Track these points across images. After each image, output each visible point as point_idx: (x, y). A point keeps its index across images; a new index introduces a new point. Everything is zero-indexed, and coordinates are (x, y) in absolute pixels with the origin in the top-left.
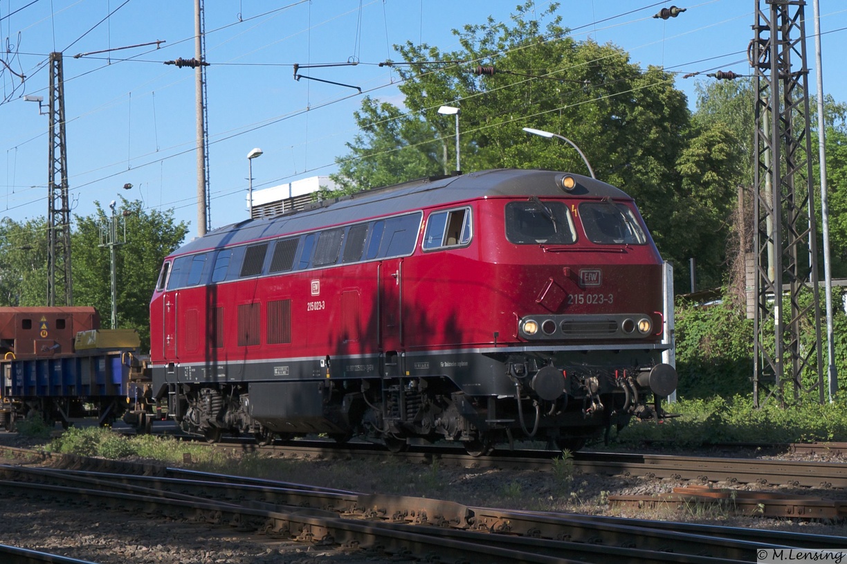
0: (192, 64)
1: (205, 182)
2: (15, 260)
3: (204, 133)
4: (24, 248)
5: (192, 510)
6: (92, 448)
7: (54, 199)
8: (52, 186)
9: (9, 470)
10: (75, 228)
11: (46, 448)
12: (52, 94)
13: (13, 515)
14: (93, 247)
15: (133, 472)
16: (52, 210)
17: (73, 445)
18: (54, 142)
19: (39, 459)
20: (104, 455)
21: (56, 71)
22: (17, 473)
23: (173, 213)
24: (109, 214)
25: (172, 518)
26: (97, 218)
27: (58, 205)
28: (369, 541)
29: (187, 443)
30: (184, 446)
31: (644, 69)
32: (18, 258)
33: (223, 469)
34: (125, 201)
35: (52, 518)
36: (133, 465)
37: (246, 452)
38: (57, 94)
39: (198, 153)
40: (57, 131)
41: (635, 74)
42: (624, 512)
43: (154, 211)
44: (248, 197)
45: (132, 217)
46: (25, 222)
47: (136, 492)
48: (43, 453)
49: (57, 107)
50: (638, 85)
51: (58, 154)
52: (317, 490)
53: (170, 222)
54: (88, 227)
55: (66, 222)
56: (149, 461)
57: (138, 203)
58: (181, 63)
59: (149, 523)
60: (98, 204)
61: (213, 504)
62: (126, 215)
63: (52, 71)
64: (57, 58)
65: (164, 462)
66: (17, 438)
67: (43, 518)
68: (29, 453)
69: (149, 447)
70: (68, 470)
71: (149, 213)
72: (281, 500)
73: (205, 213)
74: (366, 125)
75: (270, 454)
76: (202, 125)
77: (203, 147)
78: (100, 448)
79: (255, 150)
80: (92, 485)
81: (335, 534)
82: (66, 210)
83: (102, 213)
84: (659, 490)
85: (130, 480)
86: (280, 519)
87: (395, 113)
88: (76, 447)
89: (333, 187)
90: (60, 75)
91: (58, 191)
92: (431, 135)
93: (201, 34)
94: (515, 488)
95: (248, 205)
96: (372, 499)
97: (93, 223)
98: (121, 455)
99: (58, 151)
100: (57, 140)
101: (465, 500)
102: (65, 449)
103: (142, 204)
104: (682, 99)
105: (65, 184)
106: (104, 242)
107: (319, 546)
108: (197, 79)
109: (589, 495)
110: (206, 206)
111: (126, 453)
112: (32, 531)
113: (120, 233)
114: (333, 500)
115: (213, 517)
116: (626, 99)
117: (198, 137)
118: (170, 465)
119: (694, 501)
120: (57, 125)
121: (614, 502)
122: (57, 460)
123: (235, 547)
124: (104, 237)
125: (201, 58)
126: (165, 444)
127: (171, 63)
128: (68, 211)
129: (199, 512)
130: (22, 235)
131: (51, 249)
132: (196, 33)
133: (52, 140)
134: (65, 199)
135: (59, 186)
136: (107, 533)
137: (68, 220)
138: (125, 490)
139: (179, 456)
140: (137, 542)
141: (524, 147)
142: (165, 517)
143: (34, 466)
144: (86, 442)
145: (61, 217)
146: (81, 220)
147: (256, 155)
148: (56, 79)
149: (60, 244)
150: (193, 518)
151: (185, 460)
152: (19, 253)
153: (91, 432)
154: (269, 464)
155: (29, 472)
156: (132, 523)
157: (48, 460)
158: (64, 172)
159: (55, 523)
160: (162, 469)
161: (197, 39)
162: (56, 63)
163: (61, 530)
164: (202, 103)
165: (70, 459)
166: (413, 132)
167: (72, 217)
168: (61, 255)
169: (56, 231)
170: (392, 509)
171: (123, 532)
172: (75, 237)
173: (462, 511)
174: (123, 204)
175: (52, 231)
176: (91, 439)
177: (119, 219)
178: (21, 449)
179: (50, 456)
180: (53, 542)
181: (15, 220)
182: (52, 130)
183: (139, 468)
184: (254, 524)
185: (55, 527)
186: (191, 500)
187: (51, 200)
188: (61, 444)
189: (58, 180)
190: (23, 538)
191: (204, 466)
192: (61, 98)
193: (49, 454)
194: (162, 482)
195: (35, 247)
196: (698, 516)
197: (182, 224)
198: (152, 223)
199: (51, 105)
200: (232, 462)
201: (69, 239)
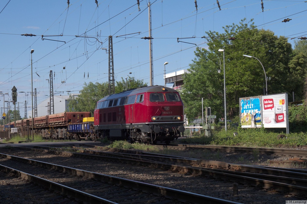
0: (149, 38)
1: (152, 71)
2: (99, 94)
3: (152, 58)
4: (102, 91)
5: (150, 164)
6: (121, 146)
7: (110, 77)
8: (110, 73)
9: (99, 152)
10: (116, 85)
11: (109, 146)
12: (109, 47)
13: (100, 165)
14: (121, 90)
15: (133, 153)
16: (110, 80)
17: (116, 146)
18: (110, 61)
19: (107, 149)
20: (125, 148)
21: (111, 41)
22: (101, 153)
23: (143, 81)
24: (125, 81)
25: (144, 166)
26: (122, 82)
27: (111, 79)
28: (201, 173)
29: (148, 145)
30: (147, 146)
31: (279, 37)
32: (100, 93)
33: (158, 152)
34: (130, 77)
35: (111, 166)
36: (133, 151)
37: (165, 148)
38: (111, 47)
39: (150, 63)
40: (111, 58)
41: (276, 38)
42: (275, 166)
43: (138, 80)
44: (164, 76)
45: (132, 82)
46: (102, 83)
47: (134, 159)
48: (108, 148)
49: (111, 51)
50: (277, 42)
51: (111, 64)
52: (185, 158)
53: (142, 83)
54: (120, 85)
55: (113, 83)
56: (138, 150)
57: (133, 78)
58: (146, 38)
59: (138, 167)
60: (122, 78)
61: (156, 162)
62: (130, 81)
63: (109, 41)
64: (111, 37)
65: (141, 150)
66: (101, 144)
67: (109, 166)
68: (104, 148)
69: (137, 146)
70: (115, 152)
71: (136, 81)
72: (175, 161)
73: (152, 80)
74: (198, 55)
75: (171, 148)
76: (151, 56)
77: (151, 62)
78: (124, 146)
79: (166, 63)
80: (122, 157)
81: (190, 171)
82: (113, 80)
83: (123, 80)
84: (285, 159)
85: (132, 156)
86: (175, 167)
87: (206, 51)
88: (117, 146)
89: (188, 72)
90: (112, 42)
91: (111, 75)
92: (216, 57)
93: (151, 30)
94: (242, 158)
95: (164, 78)
96: (201, 161)
97: (121, 83)
98: (130, 149)
99: (111, 63)
100: (111, 60)
101: (228, 162)
102: (114, 147)
103: (134, 78)
104: (290, 46)
105: (113, 73)
106: (124, 89)
107: (186, 174)
108: (150, 43)
109: (263, 161)
110: (152, 78)
111: (131, 148)
112: (106, 170)
113: (129, 86)
114: (190, 161)
115: (156, 166)
116: (273, 46)
117: (150, 59)
118: (143, 151)
119: (295, 163)
120: (111, 56)
121: (271, 162)
122: (112, 150)
123: (162, 174)
124: (124, 87)
125: (151, 37)
126: (142, 145)
127: (143, 38)
128: (114, 80)
129: (152, 164)
130: (101, 87)
131: (109, 91)
132: (149, 30)
133: (109, 60)
134: (113, 77)
135: (111, 73)
136: (126, 170)
137: (114, 83)
138: (131, 158)
139: (146, 149)
140: (135, 173)
141: (243, 60)
142: (142, 166)
143: (106, 151)
144: (120, 145)
145: (112, 82)
146: (117, 83)
147: (166, 64)
148: (111, 43)
149: (112, 90)
150: (150, 166)
151: (147, 150)
152: (100, 91)
153: (121, 142)
154: (171, 151)
155: (104, 153)
156: (133, 168)
157: (109, 150)
158: (113, 69)
159: (112, 167)
160: (141, 153)
161: (149, 32)
162: (110, 39)
163: (114, 169)
164: (151, 49)
165: (115, 150)
166: (211, 57)
167: (115, 82)
168: (112, 92)
169: (111, 86)
170: (207, 164)
171: (131, 170)
172: (116, 87)
173: (227, 165)
174: (129, 78)
175: (110, 86)
176: (121, 144)
177: (128, 82)
178: (102, 147)
179: (110, 149)
180: (111, 173)
181: (99, 83)
182: (109, 58)
183: (135, 152)
184: (168, 168)
185: (112, 169)
186: (150, 161)
187: (109, 77)
188: (113, 145)
189: (111, 71)
190: (103, 171)
191: (153, 151)
192: (112, 49)
193: (110, 148)
194: (141, 156)
195: (105, 90)
196: (297, 167)
197: (146, 84)
198: (137, 83)
199: (109, 51)
200: (161, 150)
201: (114, 88)
